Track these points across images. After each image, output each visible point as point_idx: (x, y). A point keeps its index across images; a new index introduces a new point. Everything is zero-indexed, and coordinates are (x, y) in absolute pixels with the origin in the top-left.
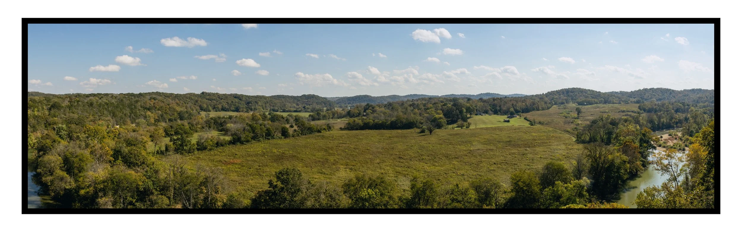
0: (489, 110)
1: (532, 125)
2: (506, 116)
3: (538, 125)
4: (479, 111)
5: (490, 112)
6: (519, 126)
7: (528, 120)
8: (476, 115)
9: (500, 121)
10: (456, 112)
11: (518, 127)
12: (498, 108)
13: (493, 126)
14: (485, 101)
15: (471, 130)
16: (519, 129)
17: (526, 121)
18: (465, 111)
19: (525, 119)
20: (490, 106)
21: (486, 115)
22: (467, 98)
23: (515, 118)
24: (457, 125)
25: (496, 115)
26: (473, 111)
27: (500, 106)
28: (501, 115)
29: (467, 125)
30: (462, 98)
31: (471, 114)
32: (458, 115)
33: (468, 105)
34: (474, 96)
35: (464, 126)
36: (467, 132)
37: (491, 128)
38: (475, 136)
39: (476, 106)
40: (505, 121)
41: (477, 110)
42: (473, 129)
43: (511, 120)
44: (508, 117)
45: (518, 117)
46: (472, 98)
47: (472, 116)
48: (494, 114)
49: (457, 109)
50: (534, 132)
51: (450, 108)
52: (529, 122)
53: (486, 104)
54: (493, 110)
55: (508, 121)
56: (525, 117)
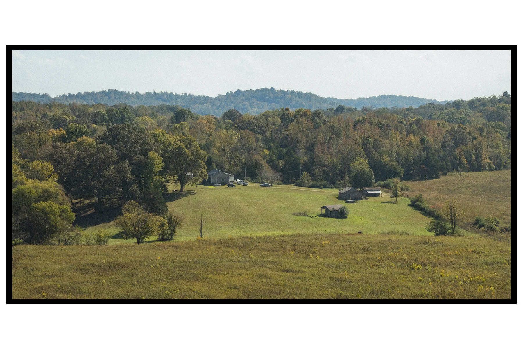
0: (264, 162)
1: (441, 231)
2: (336, 192)
3: (467, 234)
4: (221, 168)
5: (268, 172)
6: (384, 233)
7: (426, 213)
8: (207, 183)
9: (305, 214)
10: (118, 171)
11: (381, 239)
12: (303, 158)
13: (277, 233)
14: (249, 123)
15: (177, 247)
16: (381, 246)
17: (417, 213)
18: (158, 164)
19: (416, 205)
20: (269, 148)
21: (250, 184)
22: (172, 109)
23: (370, 199)
24: (118, 225)
25: (292, 187)
26: (193, 166)
27: (310, 149)
28: (312, 186)
29: (163, 225)
30: (152, 107)
31: (183, 180)
32: (125, 184)
33: (172, 139)
34: (206, 99)
35: (147, 232)
36: (158, 256)
37: (266, 239)
38: (194, 277)
39: (207, 147)
40: (328, 214)
41: (209, 162)
42: (189, 246)
43: (351, 208)
44: (342, 197)
45: (385, 195)
46: (194, 109)
47: (187, 187)
48: (286, 181)
49: (122, 157)
50: (449, 265)
51: (93, 150)
52: (431, 220)
53: (251, 137)
54: (281, 164)
55: (341, 214)
56: (414, 196)
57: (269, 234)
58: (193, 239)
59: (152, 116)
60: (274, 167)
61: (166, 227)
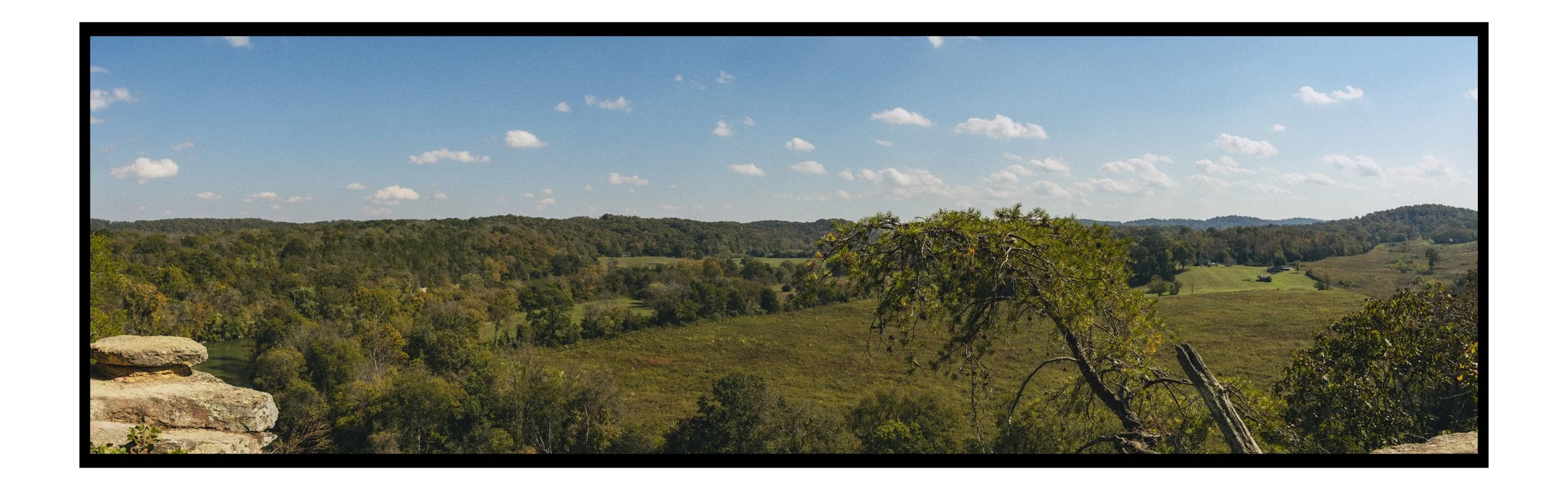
0: (1227, 254)
1: (1321, 288)
2: (1266, 268)
3: (1335, 289)
4: (1205, 257)
5: (1230, 259)
6: (1291, 289)
7: (1314, 278)
8: (1197, 265)
9: (1249, 280)
10: (1150, 260)
11: (1289, 292)
12: (1248, 251)
13: (1232, 291)
14: (1220, 234)
15: (1178, 298)
16: (1289, 296)
17: (1310, 279)
18: (1170, 255)
19: (1308, 274)
20: (1230, 247)
21: (1219, 265)
22: (1181, 227)
23: (1284, 272)
24: (1148, 286)
25: (1242, 266)
26: (1189, 256)
27: (1253, 247)
28: (1254, 266)
29: (1172, 287)
30: (1171, 226)
31: (1183, 264)
32: (1153, 266)
33: (1178, 243)
34: (1199, 222)
35: (1164, 291)
36: (1168, 303)
37: (1226, 294)
38: (1187, 313)
39: (1197, 246)
40: (1261, 280)
41: (1198, 254)
42: (1185, 297)
43: (1272, 276)
44: (1269, 271)
45: (1292, 269)
46: (1194, 227)
47: (1186, 267)
48: (1239, 263)
49: (1151, 252)
50: (1324, 305)
51: (1137, 250)
52: (1315, 282)
53: (1220, 241)
54: (1237, 254)
55: (1268, 280)
56: (1307, 270)
57: (1228, 291)
58: (1188, 294)
59: (1170, 231)
60: (1233, 256)
61: (1174, 288)
